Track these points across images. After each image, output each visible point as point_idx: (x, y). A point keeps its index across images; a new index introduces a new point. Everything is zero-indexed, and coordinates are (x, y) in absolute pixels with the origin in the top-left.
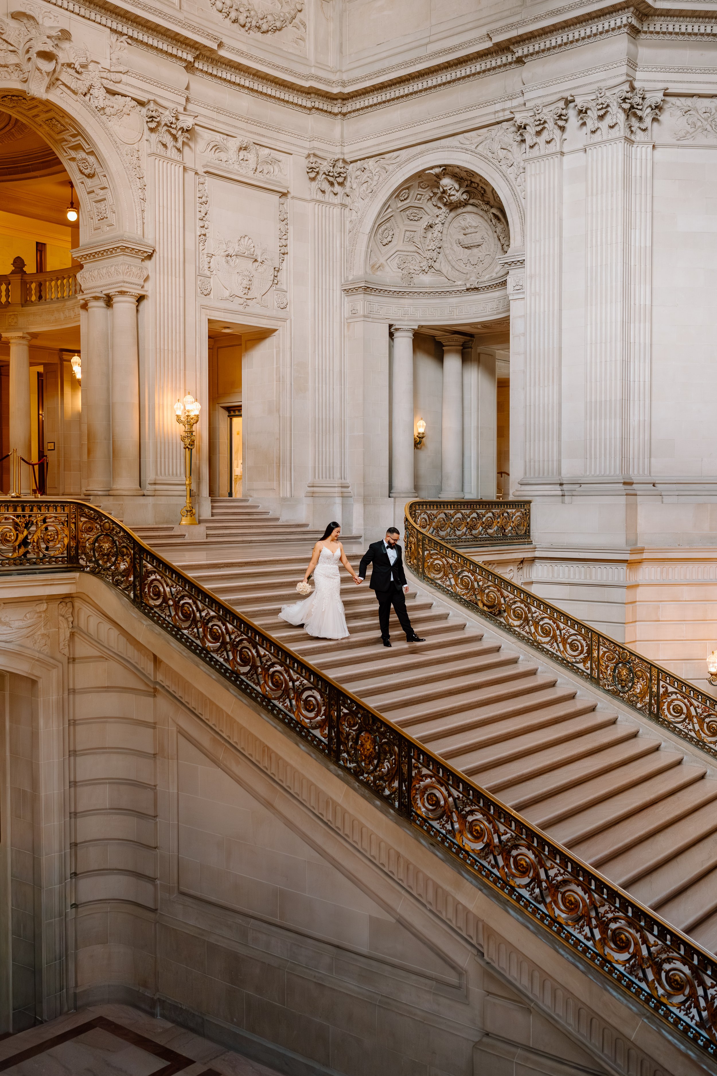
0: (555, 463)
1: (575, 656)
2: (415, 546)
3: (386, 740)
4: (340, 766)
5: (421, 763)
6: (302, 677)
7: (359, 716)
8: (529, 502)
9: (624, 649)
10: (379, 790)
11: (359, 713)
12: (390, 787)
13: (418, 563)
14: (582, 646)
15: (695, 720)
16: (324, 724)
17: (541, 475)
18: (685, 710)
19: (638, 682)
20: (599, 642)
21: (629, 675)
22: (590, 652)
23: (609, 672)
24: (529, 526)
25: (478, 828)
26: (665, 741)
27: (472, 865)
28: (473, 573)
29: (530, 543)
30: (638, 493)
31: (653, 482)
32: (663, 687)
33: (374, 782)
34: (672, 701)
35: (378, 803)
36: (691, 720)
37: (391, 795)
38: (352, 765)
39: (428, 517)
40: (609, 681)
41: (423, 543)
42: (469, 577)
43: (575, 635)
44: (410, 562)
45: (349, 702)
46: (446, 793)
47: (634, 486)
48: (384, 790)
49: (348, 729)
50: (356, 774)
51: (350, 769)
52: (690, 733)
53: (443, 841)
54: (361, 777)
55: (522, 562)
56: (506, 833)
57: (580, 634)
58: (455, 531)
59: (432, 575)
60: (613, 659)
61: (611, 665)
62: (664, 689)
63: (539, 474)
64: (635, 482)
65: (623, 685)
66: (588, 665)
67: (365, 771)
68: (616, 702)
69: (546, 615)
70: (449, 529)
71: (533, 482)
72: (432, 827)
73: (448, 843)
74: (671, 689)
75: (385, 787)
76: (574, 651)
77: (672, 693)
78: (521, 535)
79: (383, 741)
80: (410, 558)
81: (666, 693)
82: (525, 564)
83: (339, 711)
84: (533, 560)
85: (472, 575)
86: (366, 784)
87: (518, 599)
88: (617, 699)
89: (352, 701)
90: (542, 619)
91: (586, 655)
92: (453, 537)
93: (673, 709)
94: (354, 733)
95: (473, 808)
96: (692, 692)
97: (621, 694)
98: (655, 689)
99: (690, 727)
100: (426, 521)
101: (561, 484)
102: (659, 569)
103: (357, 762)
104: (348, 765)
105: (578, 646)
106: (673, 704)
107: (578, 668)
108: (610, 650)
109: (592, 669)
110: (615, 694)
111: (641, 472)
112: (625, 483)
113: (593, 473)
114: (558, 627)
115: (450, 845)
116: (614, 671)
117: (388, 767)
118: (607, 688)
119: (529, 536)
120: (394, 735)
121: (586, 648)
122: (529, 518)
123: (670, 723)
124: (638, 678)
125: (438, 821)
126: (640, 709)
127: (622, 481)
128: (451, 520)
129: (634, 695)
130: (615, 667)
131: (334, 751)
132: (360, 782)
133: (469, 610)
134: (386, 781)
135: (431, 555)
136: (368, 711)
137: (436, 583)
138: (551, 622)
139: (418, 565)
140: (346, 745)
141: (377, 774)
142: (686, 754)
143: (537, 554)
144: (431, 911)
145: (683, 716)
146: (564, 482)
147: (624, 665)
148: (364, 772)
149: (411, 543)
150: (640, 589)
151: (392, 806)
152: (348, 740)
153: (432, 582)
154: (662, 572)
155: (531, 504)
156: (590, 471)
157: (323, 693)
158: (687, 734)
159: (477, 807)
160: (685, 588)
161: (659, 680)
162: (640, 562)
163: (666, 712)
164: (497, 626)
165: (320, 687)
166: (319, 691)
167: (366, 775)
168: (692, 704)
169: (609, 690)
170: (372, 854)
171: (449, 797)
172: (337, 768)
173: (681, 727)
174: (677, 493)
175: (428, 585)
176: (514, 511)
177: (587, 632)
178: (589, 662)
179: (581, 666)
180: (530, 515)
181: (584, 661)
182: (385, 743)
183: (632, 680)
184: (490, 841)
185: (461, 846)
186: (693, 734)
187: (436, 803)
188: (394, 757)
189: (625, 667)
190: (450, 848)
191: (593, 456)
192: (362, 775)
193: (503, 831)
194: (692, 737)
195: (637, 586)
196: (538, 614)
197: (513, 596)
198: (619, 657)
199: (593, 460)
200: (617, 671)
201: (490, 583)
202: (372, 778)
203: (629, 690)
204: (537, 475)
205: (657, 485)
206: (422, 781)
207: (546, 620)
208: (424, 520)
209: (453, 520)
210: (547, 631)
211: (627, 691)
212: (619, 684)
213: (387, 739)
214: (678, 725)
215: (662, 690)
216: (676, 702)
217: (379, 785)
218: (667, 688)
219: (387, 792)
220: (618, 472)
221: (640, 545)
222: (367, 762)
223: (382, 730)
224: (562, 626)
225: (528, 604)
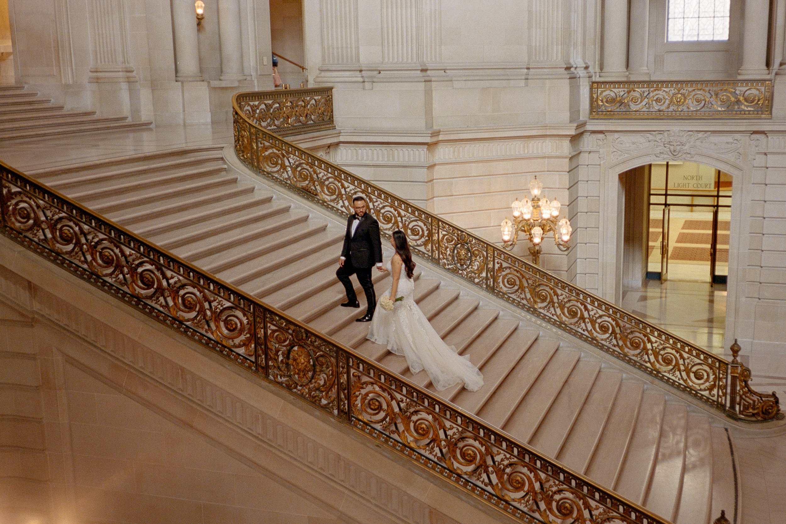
0: (354, 49)
1: (416, 240)
2: (248, 141)
3: (321, 353)
4: (270, 382)
5: (360, 372)
6: (220, 297)
7: (290, 331)
8: (331, 89)
9: (462, 232)
10: (316, 401)
11: (289, 329)
12: (327, 397)
13: (252, 156)
14: (423, 231)
15: (527, 290)
16: (250, 342)
17: (340, 62)
18: (518, 283)
19: (475, 260)
20: (439, 226)
21: (467, 254)
22: (430, 235)
23: (448, 253)
24: (332, 112)
25: (424, 426)
26: (503, 310)
27: (417, 460)
28: (312, 165)
29: (334, 128)
30: (433, 79)
31: (444, 68)
32: (498, 263)
33: (310, 394)
34: (506, 275)
35: (317, 413)
36: (523, 290)
37: (329, 403)
38: (284, 379)
39: (252, 109)
40: (449, 261)
41: (256, 137)
42: (308, 170)
43: (416, 221)
44: (243, 156)
45: (277, 318)
46: (389, 397)
47: (428, 72)
48: (320, 400)
49: (277, 346)
50: (289, 387)
51: (280, 384)
52: (522, 301)
53: (386, 441)
54: (295, 390)
55: (329, 147)
56: (451, 428)
57: (420, 220)
58: (274, 121)
59: (269, 169)
60: (452, 241)
61: (451, 246)
62: (499, 265)
63: (338, 60)
64: (429, 68)
65: (462, 263)
66: (429, 247)
67: (300, 384)
68: (456, 279)
69: (387, 204)
70: (269, 119)
71: (334, 69)
72: (375, 429)
73: (391, 442)
74: (505, 265)
75: (323, 397)
76: (415, 235)
77: (506, 268)
78: (326, 122)
79: (318, 354)
80: (243, 152)
81: (501, 268)
82: (331, 149)
83: (265, 328)
84: (337, 144)
85: (311, 168)
86: (302, 396)
87: (359, 189)
88: (457, 276)
89: (281, 317)
90: (384, 207)
91: (427, 238)
92: (273, 127)
93: (508, 282)
94: (285, 348)
95: (418, 408)
96: (524, 266)
97: (460, 272)
98: (490, 266)
99: (523, 296)
100: (250, 112)
101: (361, 71)
102: (452, 148)
103: (290, 376)
104: (279, 379)
105: (419, 231)
106: (507, 277)
107: (419, 251)
108: (449, 233)
109: (433, 251)
110: (454, 271)
111: (433, 60)
112: (422, 70)
113: (391, 60)
114: (399, 214)
115: (394, 444)
116: (453, 252)
117: (325, 379)
118: (447, 267)
119: (333, 121)
120: (331, 347)
121: (426, 233)
122: (332, 104)
123: (504, 294)
124: (476, 257)
125: (381, 424)
126: (478, 284)
127: (420, 68)
128: (270, 110)
129: (472, 272)
130: (454, 248)
131: (263, 368)
132: (295, 394)
133: (310, 201)
134: (323, 392)
135: (266, 149)
136: (300, 327)
137: (273, 176)
138: (392, 210)
139: (252, 159)
140: (276, 360)
141: (311, 386)
142: (521, 320)
143: (342, 139)
144: (376, 505)
145: (516, 288)
146: (363, 69)
147: (463, 245)
148: (297, 384)
149: (242, 137)
150: (437, 168)
151: (331, 413)
152: (278, 356)
153: (269, 175)
154: (454, 152)
155: (333, 90)
156: (389, 59)
157: (247, 311)
158: (519, 302)
159: (421, 407)
160: (474, 165)
161: (494, 257)
162: (436, 144)
163: (501, 285)
164: (338, 215)
165: (242, 306)
166: (243, 310)
167: (299, 388)
168: (523, 277)
169: (449, 269)
170: (309, 460)
171: (392, 400)
172: (268, 384)
173: (515, 297)
174: (464, 79)
175: (264, 178)
176: (320, 97)
177: (427, 218)
178: (430, 245)
179: (422, 249)
180: (332, 101)
181: (425, 244)
182: (321, 356)
183: (470, 258)
184: (437, 436)
185: (406, 444)
186: (525, 302)
187: (378, 409)
188: (331, 368)
189: (463, 248)
190: (394, 446)
191: (391, 44)
192: (296, 388)
193: (449, 427)
194: (524, 305)
195: (435, 165)
196: (379, 202)
197: (352, 187)
198: (458, 239)
199: (391, 48)
200: (456, 252)
201: (330, 175)
202: (307, 390)
203: (468, 267)
204: (336, 62)
205: (447, 71)
206: (363, 388)
207: (388, 209)
208: (248, 112)
209: (272, 110)
210: (388, 218)
211: (466, 269)
212: (458, 263)
213: (323, 351)
214: (512, 296)
215: (497, 266)
216: (510, 276)
217: (316, 396)
218: (501, 264)
219: (324, 402)
220: (415, 60)
221: (436, 128)
222: (302, 374)
223: (317, 343)
224: (403, 213)
225: (369, 193)
